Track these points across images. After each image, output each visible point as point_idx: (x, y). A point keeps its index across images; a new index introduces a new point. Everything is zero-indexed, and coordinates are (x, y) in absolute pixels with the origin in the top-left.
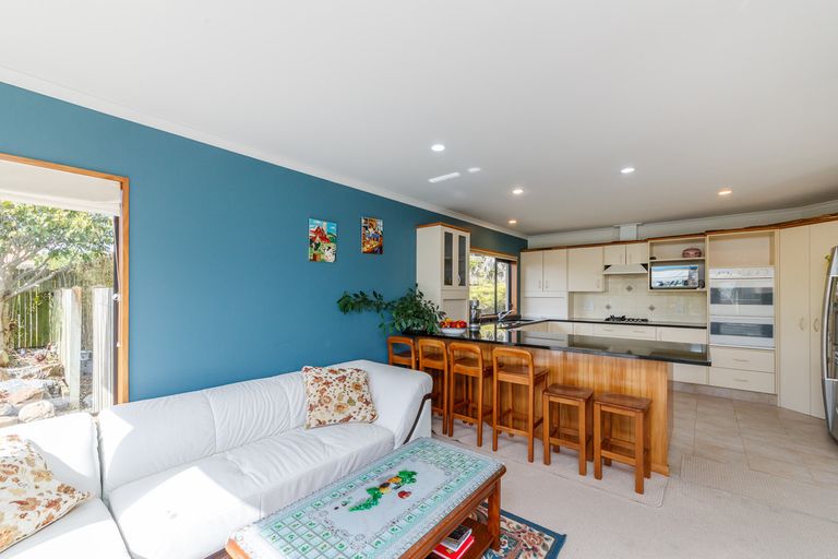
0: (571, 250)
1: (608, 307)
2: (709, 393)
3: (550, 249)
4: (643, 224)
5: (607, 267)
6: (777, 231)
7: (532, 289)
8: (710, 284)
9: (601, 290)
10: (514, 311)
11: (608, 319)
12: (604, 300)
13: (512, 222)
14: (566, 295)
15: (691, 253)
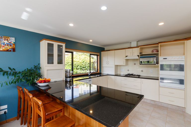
0: (115, 51)
1: (128, 70)
2: (160, 105)
3: (109, 50)
4: (139, 41)
5: (127, 56)
6: (186, 41)
7: (104, 64)
8: (160, 63)
9: (124, 64)
10: (99, 72)
11: (126, 75)
12: (127, 68)
13: (91, 41)
14: (114, 66)
15: (155, 51)
